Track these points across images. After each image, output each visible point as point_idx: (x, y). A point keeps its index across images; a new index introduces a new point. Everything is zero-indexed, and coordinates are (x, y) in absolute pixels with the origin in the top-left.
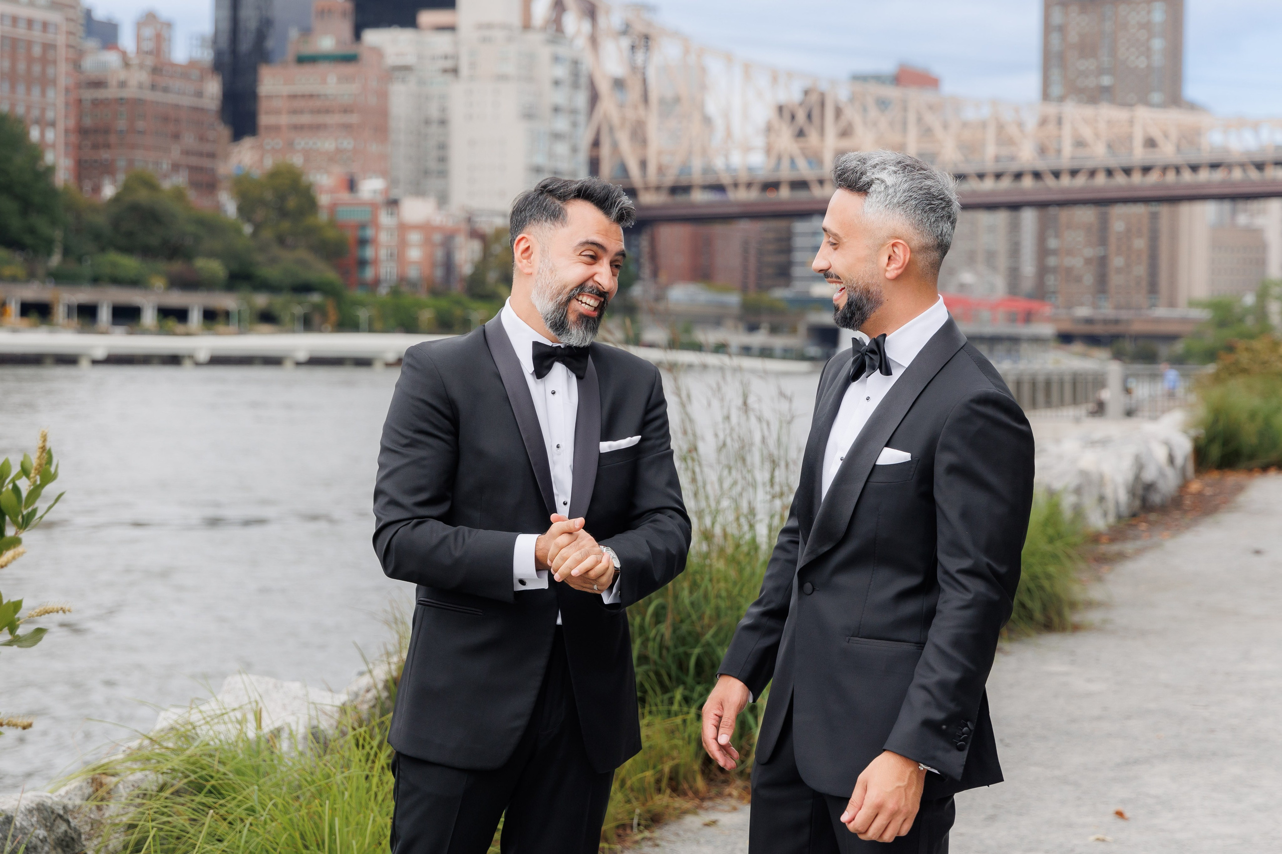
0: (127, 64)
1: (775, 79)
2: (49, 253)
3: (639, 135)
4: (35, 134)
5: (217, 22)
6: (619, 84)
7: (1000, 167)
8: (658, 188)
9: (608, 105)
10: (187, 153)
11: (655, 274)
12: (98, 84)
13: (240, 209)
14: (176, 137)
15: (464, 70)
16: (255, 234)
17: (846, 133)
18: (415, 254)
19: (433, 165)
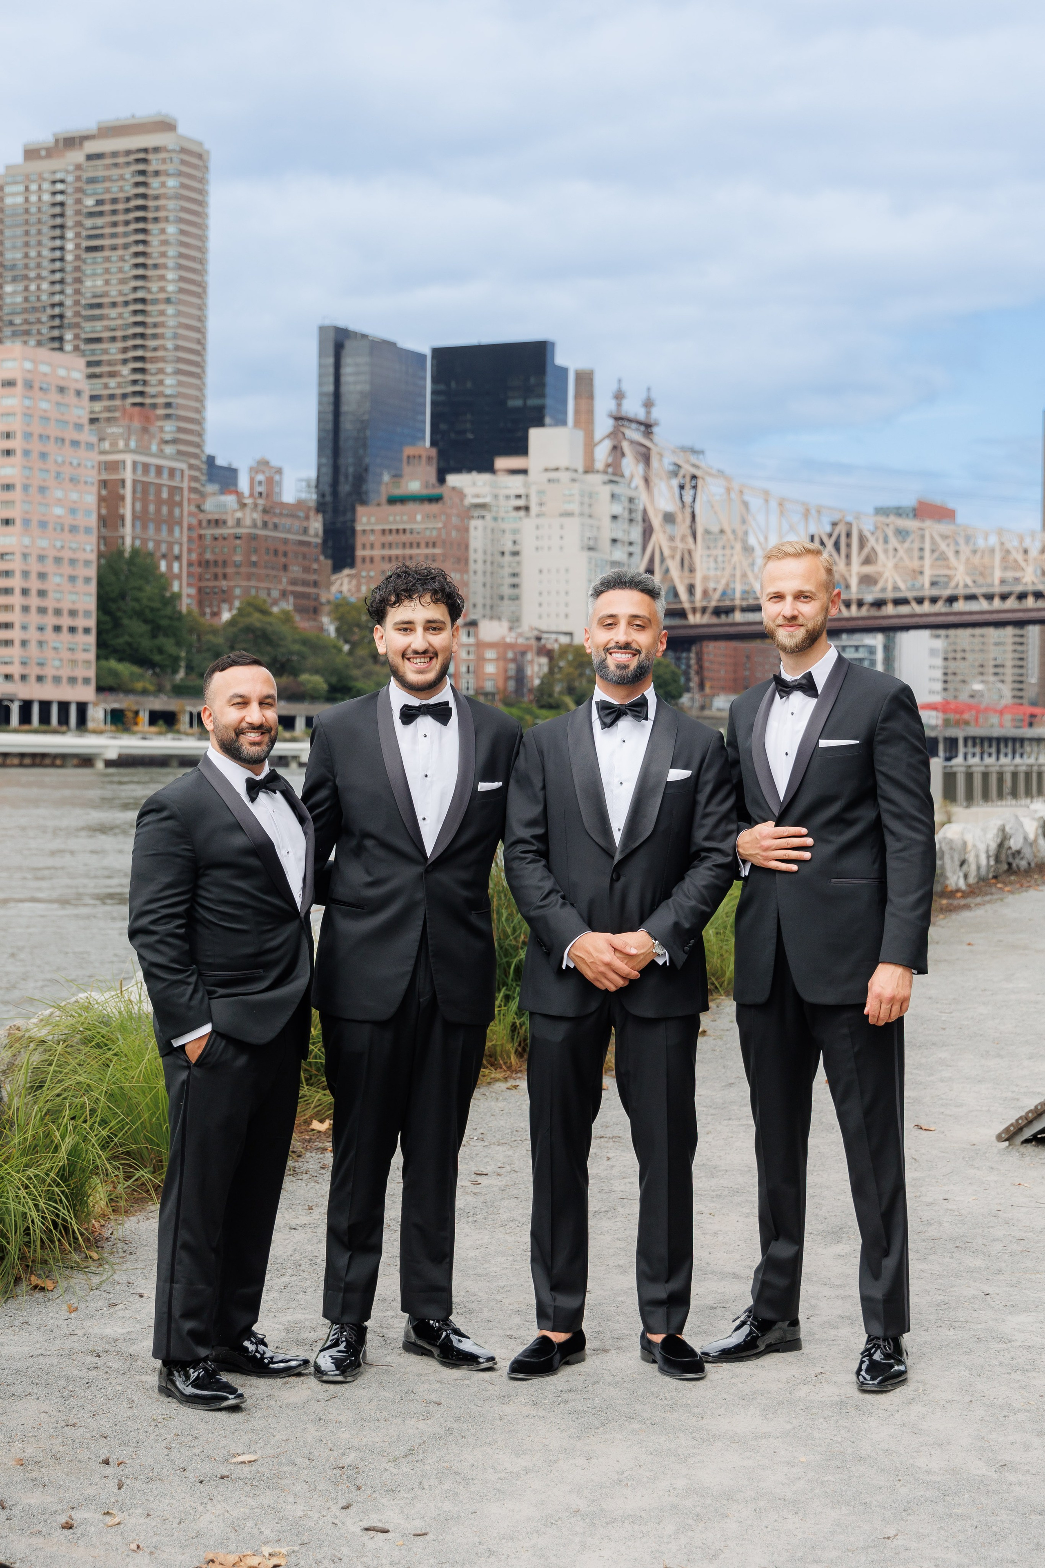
0: (243, 506)
1: (806, 514)
2: (175, 671)
3: (687, 563)
4: (163, 566)
5: (320, 467)
6: (669, 518)
7: (1006, 589)
8: (704, 610)
9: (659, 537)
10: (294, 582)
11: (702, 686)
12: (217, 523)
13: (338, 630)
14: (285, 568)
15: (534, 509)
16: (351, 652)
17: (868, 561)
18: (490, 669)
19: (507, 591)
